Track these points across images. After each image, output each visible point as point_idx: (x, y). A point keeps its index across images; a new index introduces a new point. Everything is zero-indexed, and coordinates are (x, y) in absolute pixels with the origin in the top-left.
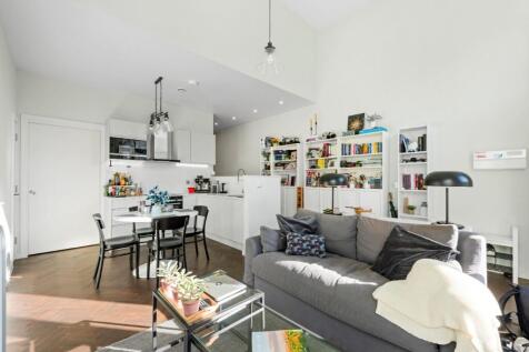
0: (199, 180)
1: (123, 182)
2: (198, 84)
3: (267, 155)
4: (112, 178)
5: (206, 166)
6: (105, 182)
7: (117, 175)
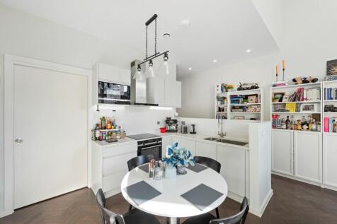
0: (168, 121)
1: (109, 126)
2: (190, 24)
3: (223, 99)
4: (99, 121)
5: (171, 109)
6: (92, 126)
7: (103, 119)
